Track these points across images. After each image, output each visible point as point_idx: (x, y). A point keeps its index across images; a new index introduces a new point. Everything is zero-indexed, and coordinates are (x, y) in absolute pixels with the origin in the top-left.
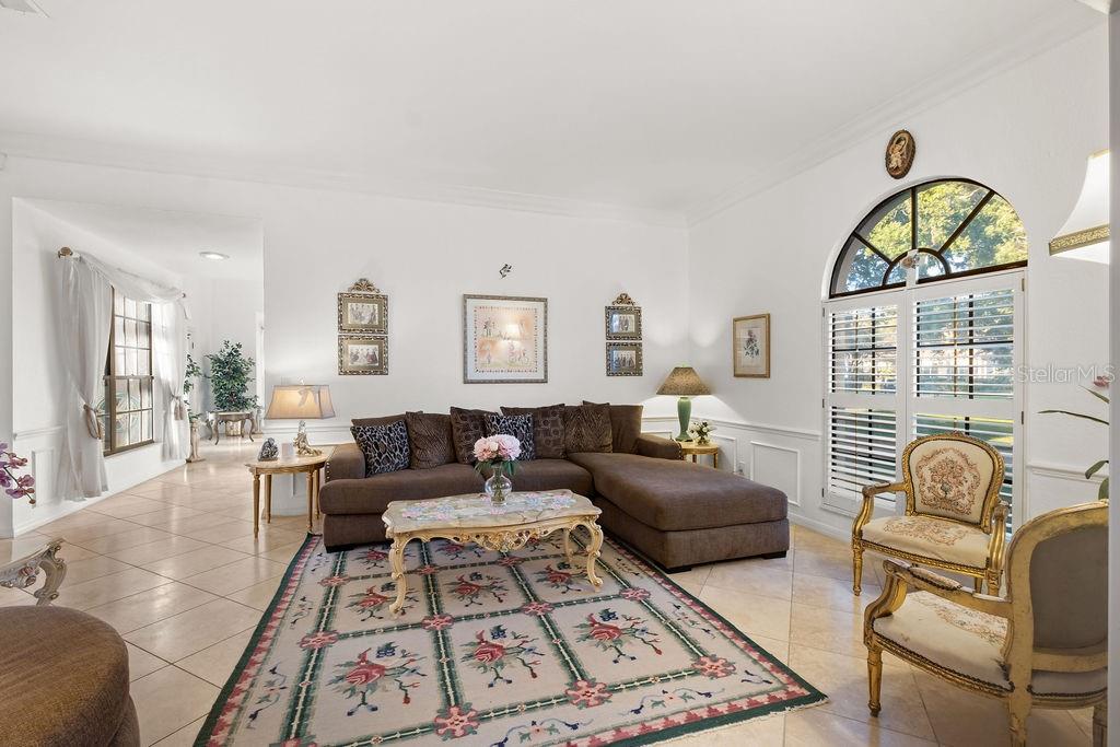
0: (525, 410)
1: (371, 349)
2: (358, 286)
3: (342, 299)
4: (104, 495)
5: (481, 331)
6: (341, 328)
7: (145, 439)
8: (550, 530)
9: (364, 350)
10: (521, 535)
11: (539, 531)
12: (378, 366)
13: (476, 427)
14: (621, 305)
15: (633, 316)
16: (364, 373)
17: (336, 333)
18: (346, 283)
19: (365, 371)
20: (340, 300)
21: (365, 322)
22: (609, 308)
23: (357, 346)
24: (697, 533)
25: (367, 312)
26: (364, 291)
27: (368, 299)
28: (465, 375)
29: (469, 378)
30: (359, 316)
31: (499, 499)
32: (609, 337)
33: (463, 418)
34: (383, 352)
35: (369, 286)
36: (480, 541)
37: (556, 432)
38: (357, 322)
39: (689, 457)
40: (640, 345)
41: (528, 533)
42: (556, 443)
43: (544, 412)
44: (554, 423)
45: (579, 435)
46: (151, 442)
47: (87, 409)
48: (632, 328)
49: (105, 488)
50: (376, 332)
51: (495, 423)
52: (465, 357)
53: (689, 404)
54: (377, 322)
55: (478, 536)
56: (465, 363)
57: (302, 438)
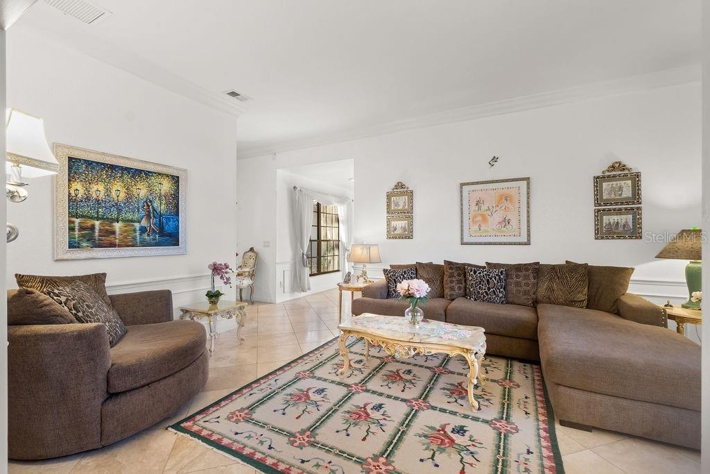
0: (503, 266)
1: (403, 223)
2: (396, 187)
3: (389, 197)
4: (308, 293)
5: (474, 208)
6: (388, 212)
7: (336, 269)
8: (433, 352)
9: (400, 224)
10: (409, 350)
11: (423, 349)
12: (408, 235)
13: (459, 275)
14: (614, 173)
15: (629, 182)
16: (399, 238)
17: (386, 215)
18: (389, 186)
19: (401, 237)
20: (387, 196)
21: (401, 208)
22: (598, 177)
23: (396, 222)
24: (598, 397)
25: (402, 201)
26: (401, 188)
27: (402, 194)
28: (462, 239)
29: (465, 241)
30: (397, 204)
31: (413, 322)
32: (597, 203)
33: (451, 268)
34: (411, 224)
35: (402, 186)
36: (383, 346)
37: (527, 285)
38: (396, 208)
39: (672, 324)
40: (639, 209)
41: (415, 349)
42: (526, 293)
43: (519, 268)
44: (526, 277)
45: (551, 289)
46: (338, 271)
47: (303, 254)
48: (627, 193)
49: (309, 289)
50: (408, 214)
51: (472, 273)
52: (462, 226)
53: (700, 269)
54: (407, 207)
55: (383, 342)
56: (462, 230)
57: (364, 273)
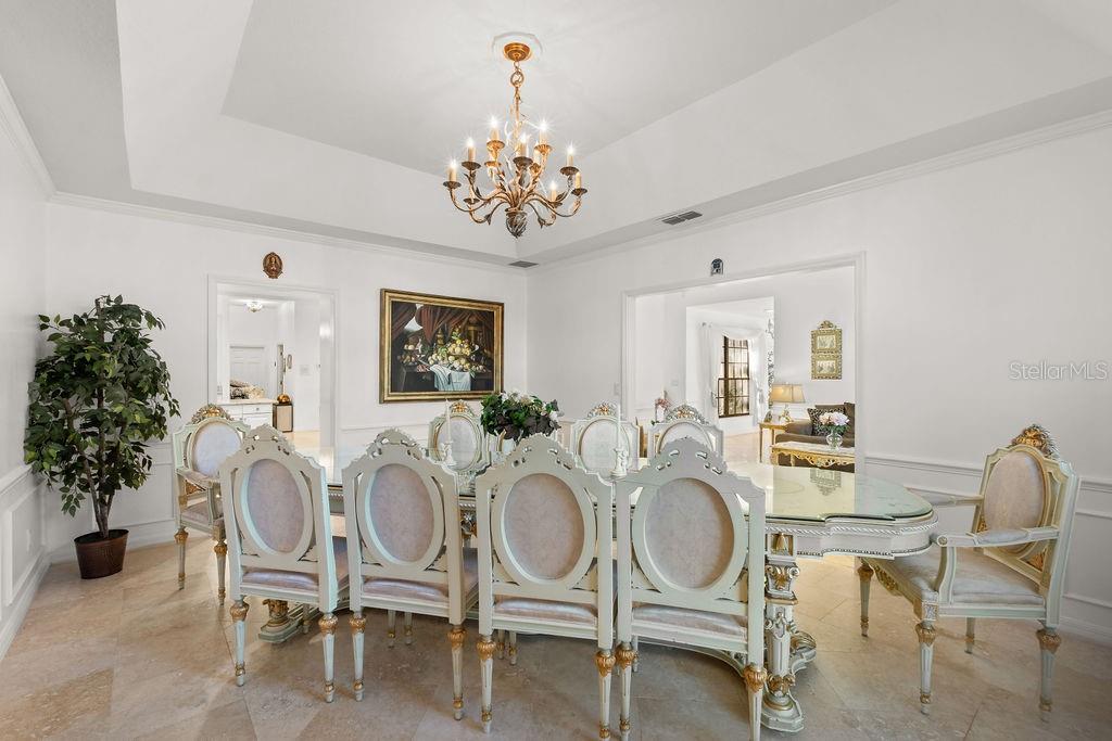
1: (831, 363)
2: (823, 326)
3: (814, 336)
6: (813, 352)
9: (826, 364)
12: (836, 375)
16: (826, 378)
17: (810, 355)
18: (815, 325)
21: (828, 347)
23: (822, 362)
25: (828, 341)
26: (826, 328)
27: (830, 333)
30: (823, 344)
31: (834, 446)
34: (839, 364)
35: (829, 325)
38: (823, 347)
46: (749, 413)
47: (712, 393)
50: (836, 353)
54: (835, 346)
57: (787, 413)
